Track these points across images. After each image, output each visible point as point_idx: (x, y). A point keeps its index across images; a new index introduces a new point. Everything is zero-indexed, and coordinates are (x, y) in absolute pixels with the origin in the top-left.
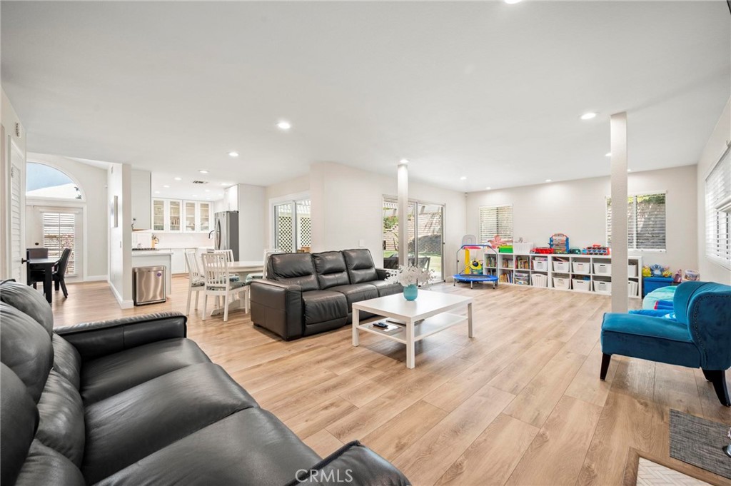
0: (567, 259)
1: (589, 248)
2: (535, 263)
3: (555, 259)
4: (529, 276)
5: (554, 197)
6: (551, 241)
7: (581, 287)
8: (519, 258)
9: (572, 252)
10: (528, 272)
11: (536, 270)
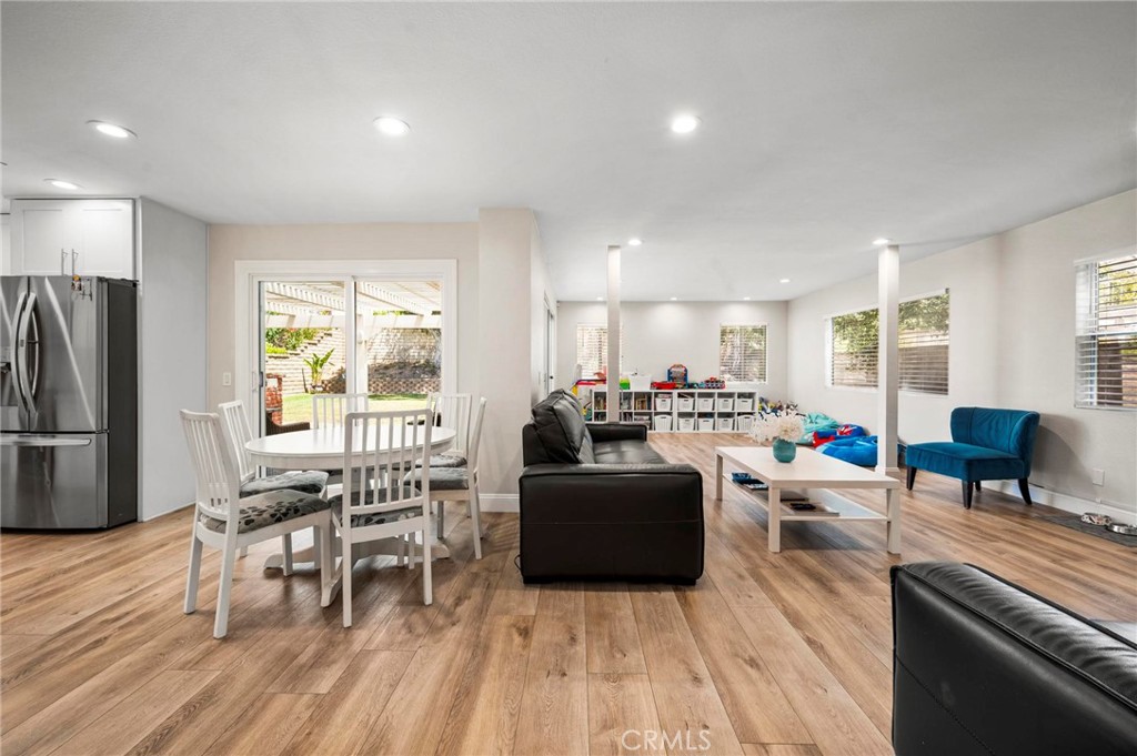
0: (692, 395)
1: (707, 381)
2: (658, 401)
3: (680, 396)
4: (650, 419)
5: (669, 320)
6: (669, 372)
7: (706, 426)
8: (639, 395)
9: (691, 386)
10: (650, 414)
11: (659, 410)
